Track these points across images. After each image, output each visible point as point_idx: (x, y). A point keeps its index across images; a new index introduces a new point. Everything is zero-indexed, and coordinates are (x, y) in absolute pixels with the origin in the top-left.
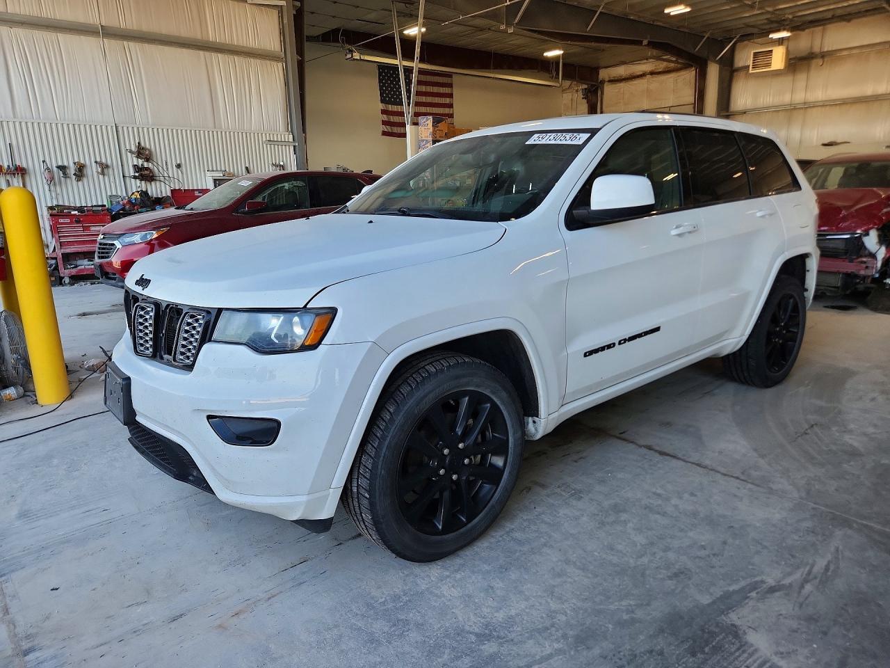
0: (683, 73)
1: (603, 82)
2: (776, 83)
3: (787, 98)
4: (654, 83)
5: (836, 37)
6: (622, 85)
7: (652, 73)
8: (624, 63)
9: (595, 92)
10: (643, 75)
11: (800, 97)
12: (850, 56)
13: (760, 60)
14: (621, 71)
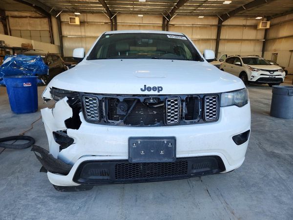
0: (42, 19)
1: (8, 16)
2: (75, 28)
3: (79, 34)
4: (32, 21)
5: (90, 18)
6: (17, 19)
7: (30, 17)
8: (17, 11)
9: (5, 20)
10: (26, 17)
11: (83, 34)
12: (95, 24)
13: (72, 20)
14: (16, 13)
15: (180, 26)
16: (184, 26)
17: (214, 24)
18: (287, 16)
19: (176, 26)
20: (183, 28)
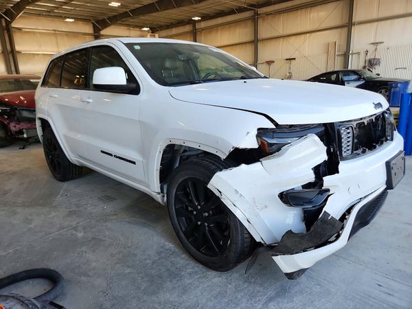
15: (34, 33)
16: (40, 33)
17: (87, 32)
18: (174, 29)
19: (26, 32)
20: (38, 35)
